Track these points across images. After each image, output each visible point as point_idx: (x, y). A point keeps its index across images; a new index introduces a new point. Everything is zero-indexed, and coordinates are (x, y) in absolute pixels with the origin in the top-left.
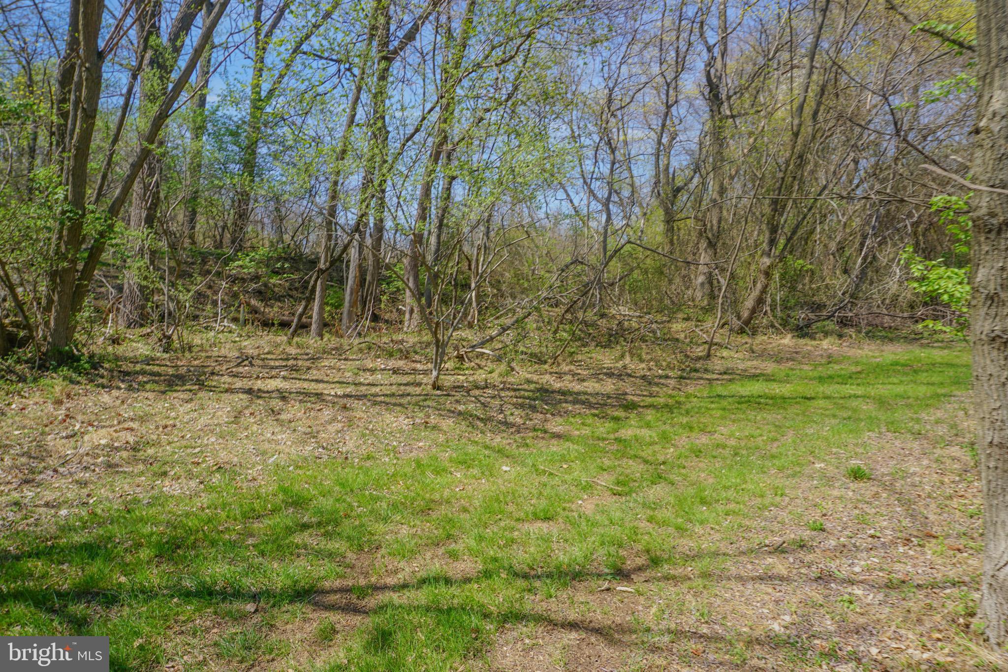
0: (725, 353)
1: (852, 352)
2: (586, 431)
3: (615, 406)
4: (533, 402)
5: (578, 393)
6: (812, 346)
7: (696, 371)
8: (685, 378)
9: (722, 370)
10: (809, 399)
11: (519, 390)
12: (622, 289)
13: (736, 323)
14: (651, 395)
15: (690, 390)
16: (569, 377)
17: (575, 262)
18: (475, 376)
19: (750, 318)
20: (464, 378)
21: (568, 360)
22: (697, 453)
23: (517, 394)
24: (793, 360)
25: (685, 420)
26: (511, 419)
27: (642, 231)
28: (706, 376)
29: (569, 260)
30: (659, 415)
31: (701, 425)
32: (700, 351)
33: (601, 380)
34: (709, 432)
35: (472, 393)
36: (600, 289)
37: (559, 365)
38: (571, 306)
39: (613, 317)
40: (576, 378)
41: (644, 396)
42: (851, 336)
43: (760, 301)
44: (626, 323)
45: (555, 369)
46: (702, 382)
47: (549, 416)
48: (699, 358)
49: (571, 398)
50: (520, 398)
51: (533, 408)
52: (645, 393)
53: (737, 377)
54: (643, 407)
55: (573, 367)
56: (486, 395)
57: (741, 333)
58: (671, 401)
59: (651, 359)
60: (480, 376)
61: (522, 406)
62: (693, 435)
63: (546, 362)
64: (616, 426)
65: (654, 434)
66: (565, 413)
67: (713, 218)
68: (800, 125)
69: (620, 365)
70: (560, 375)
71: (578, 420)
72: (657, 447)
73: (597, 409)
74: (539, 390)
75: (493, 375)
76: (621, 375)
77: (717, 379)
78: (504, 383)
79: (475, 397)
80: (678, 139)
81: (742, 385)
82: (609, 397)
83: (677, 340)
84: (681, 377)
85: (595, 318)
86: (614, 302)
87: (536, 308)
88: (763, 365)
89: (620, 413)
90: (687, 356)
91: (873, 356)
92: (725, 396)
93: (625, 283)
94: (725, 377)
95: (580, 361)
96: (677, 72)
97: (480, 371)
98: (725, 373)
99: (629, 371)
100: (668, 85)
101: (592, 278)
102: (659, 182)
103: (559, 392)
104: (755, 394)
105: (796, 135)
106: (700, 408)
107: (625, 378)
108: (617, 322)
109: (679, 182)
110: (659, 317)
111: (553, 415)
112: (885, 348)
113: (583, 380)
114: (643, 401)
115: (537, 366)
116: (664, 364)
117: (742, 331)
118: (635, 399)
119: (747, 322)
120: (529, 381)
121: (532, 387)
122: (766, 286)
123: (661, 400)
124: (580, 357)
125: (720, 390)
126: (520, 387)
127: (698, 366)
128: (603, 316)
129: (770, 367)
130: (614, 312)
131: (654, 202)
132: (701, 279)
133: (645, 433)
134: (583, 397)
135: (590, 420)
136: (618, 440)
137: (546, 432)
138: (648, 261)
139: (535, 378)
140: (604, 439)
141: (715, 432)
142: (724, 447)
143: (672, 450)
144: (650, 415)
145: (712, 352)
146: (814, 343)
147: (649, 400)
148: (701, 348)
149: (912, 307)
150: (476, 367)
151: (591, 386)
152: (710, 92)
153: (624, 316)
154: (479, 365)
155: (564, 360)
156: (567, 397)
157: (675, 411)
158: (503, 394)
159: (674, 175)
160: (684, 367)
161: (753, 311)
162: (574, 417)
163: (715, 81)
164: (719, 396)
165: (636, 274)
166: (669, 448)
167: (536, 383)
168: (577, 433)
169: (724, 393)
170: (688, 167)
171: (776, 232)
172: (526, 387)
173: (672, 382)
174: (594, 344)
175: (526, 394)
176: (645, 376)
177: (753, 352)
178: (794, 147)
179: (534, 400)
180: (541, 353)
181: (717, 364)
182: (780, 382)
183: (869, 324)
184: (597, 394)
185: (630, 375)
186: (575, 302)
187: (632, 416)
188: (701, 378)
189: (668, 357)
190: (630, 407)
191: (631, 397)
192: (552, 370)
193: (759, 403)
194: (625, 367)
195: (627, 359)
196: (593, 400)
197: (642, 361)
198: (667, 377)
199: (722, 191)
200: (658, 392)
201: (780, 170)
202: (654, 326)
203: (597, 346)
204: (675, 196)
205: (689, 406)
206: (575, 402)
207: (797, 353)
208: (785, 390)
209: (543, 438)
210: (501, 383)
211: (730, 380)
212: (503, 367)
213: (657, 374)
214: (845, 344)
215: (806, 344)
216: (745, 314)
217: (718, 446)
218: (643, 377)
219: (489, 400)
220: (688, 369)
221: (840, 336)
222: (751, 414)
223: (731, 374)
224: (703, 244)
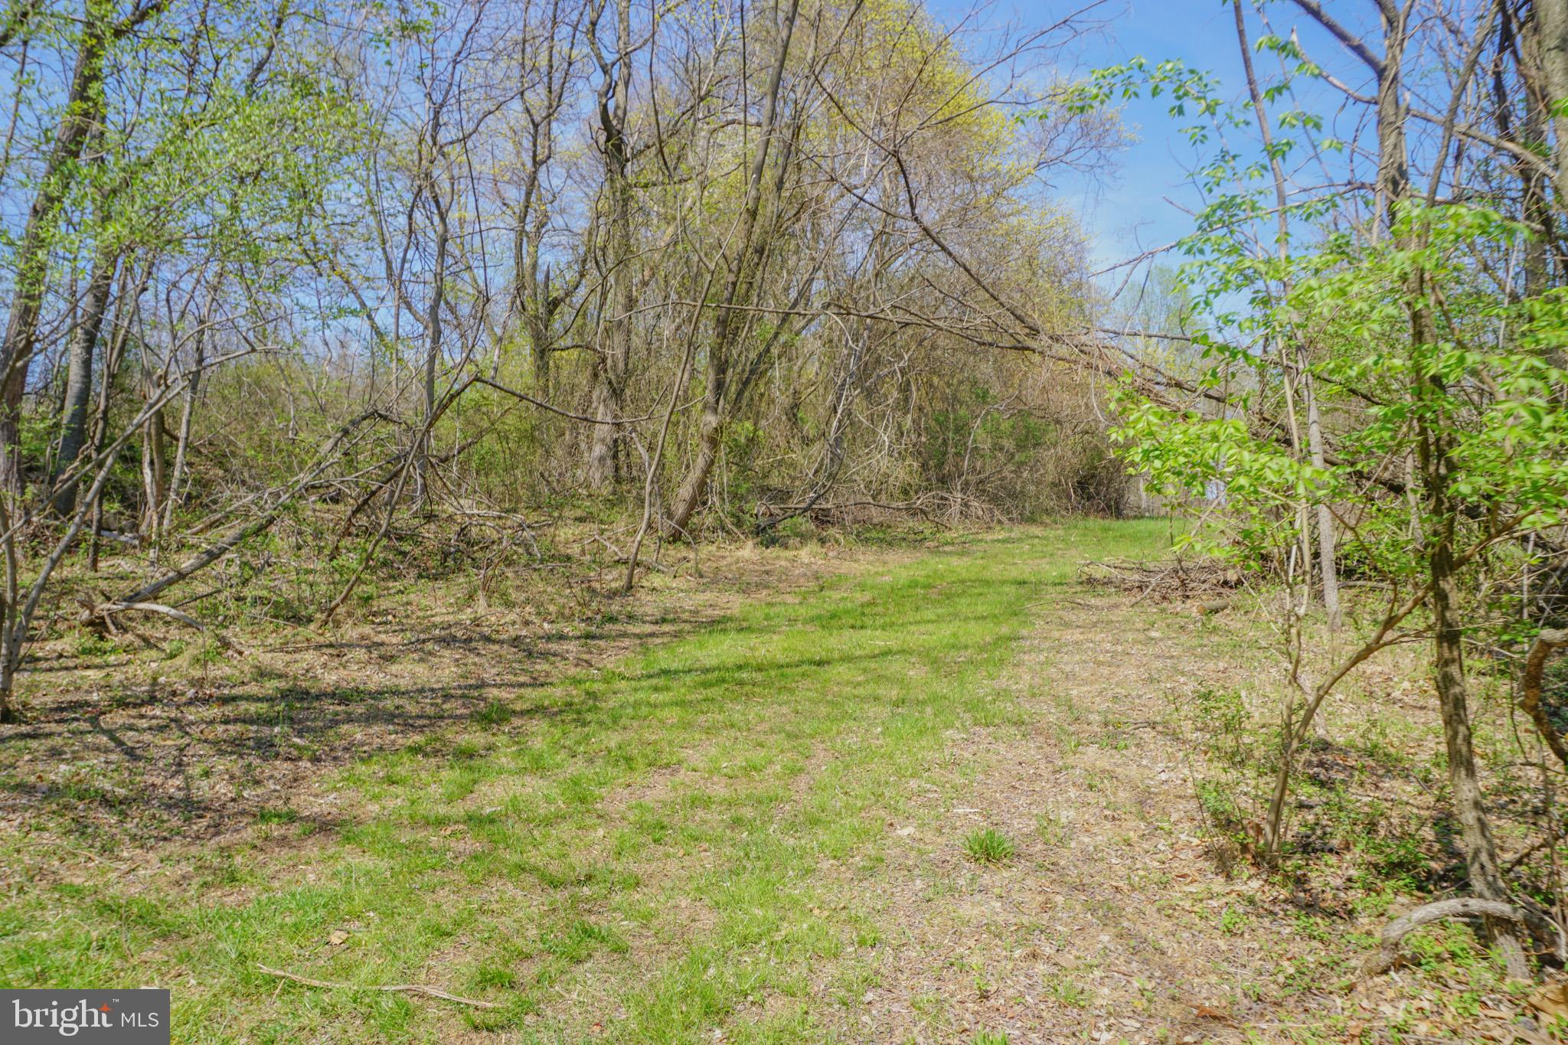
0: (657, 580)
1: (846, 567)
2: (396, 800)
3: (461, 717)
4: (266, 731)
5: (378, 694)
6: (787, 559)
7: (612, 619)
8: (594, 637)
9: (658, 615)
10: (820, 663)
11: (234, 699)
12: (464, 471)
13: (666, 526)
14: (536, 683)
15: (611, 661)
16: (361, 654)
17: (374, 415)
18: (131, 669)
19: (688, 515)
20: (100, 674)
21: (359, 612)
22: (656, 830)
23: (228, 710)
24: (767, 587)
25: (613, 739)
26: (203, 789)
27: (496, 369)
28: (632, 629)
29: (359, 410)
30: (557, 733)
31: (649, 750)
32: (614, 579)
33: (430, 653)
34: (667, 766)
35: (106, 721)
36: (423, 467)
37: (338, 624)
38: (366, 502)
39: (451, 518)
40: (375, 654)
41: (522, 685)
42: (837, 541)
43: (702, 487)
44: (474, 530)
45: (329, 637)
46: (627, 642)
47: (304, 764)
48: (613, 594)
49: (360, 709)
50: (236, 721)
51: (266, 748)
52: (522, 679)
53: (687, 627)
54: (522, 713)
55: (367, 629)
56: (144, 724)
57: (674, 541)
58: (577, 694)
59: (528, 601)
60: (144, 668)
61: (237, 745)
62: (637, 778)
63: (310, 620)
64: (467, 777)
65: (555, 792)
66: (346, 749)
67: (615, 351)
68: (758, 198)
69: (466, 616)
70: (338, 649)
71: (376, 768)
72: (566, 830)
73: (421, 729)
74: (284, 695)
75: (178, 661)
76: (470, 640)
77: (652, 635)
78: (199, 683)
79: (111, 734)
80: (549, 226)
81: (702, 645)
82: (447, 697)
83: (569, 558)
84: (589, 636)
85: (416, 522)
86: (451, 492)
87: (287, 508)
88: (723, 599)
89: (474, 737)
90: (593, 591)
91: (877, 573)
92: (676, 672)
93: (468, 460)
94: (666, 628)
95: (386, 612)
96: (550, 106)
97: (147, 654)
98: (664, 621)
99: (486, 631)
100: (536, 126)
101: (408, 448)
102: (523, 286)
103: (333, 695)
104: (730, 662)
105: (753, 214)
106: (636, 705)
107: (480, 645)
108: (458, 529)
109: (556, 291)
110: (533, 517)
111: (316, 760)
112: (885, 557)
113: (391, 659)
114: (520, 697)
115: (289, 631)
116: (552, 608)
117: (675, 538)
118: (504, 694)
119: (683, 523)
120: (262, 674)
121: (271, 686)
122: (712, 462)
123: (556, 694)
124: (384, 604)
125: (664, 659)
126: (238, 691)
127: (615, 608)
128: (430, 517)
129: (735, 604)
130: (451, 510)
131: (516, 322)
132: (599, 450)
133: (532, 788)
134: (389, 704)
135: (405, 767)
136: (475, 821)
137: (292, 818)
138: (510, 419)
139: (279, 661)
140: (441, 822)
141: (680, 763)
142: (706, 803)
143: (601, 832)
144: (540, 735)
145: (635, 579)
146: (789, 554)
147: (533, 695)
148: (615, 573)
149: (905, 492)
150: (138, 642)
151: (408, 672)
152: (608, 140)
153: (471, 517)
154: (145, 640)
155: (350, 614)
156: (350, 708)
157: (589, 717)
158: (191, 714)
159: (547, 277)
160: (590, 614)
161: (692, 504)
162: (366, 759)
163: (614, 122)
164: (665, 672)
165: (489, 441)
166: (594, 827)
167: (280, 676)
168: (374, 808)
169: (674, 666)
170: (569, 265)
171: (724, 372)
172: (253, 689)
173: (572, 647)
174: (413, 572)
175: (253, 708)
176: (517, 638)
177: (701, 576)
178: (750, 233)
179: (271, 722)
180: (300, 599)
181: (647, 604)
182: (761, 631)
183: (856, 521)
184: (421, 691)
185: (488, 639)
186: (373, 493)
187: (501, 740)
188: (624, 635)
189: (556, 594)
190: (493, 717)
191: (495, 692)
192: (321, 640)
193: (741, 683)
194: (476, 622)
195: (481, 605)
196: (412, 708)
197: (510, 605)
198: (562, 637)
199: (631, 303)
200: (548, 674)
201: (730, 270)
202: (527, 534)
203: (420, 576)
204: (551, 313)
205: (613, 702)
206: (371, 718)
207: (767, 572)
208: (772, 647)
209: (283, 841)
210: (193, 683)
211: (677, 635)
212: (206, 640)
213: (541, 633)
214: (831, 554)
215: (778, 558)
216: (680, 510)
217: (694, 803)
218: (516, 641)
219: (147, 737)
220: (599, 617)
221: (823, 541)
222: (737, 711)
223: (673, 621)
224: (601, 391)
